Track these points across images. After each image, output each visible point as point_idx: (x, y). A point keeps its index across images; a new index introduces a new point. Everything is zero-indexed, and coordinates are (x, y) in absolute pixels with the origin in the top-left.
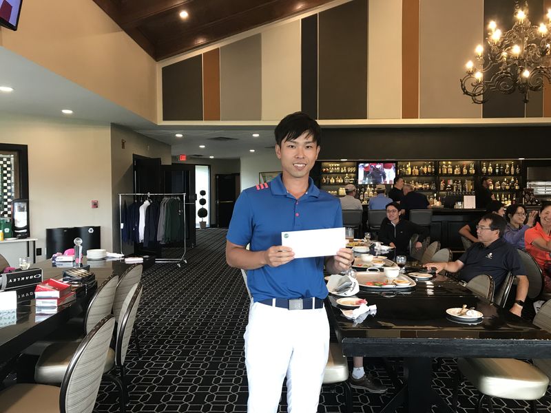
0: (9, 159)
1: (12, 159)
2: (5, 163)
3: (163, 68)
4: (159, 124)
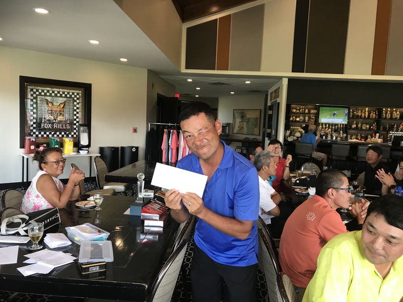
0: (78, 94)
2: (75, 96)
4: (182, 72)
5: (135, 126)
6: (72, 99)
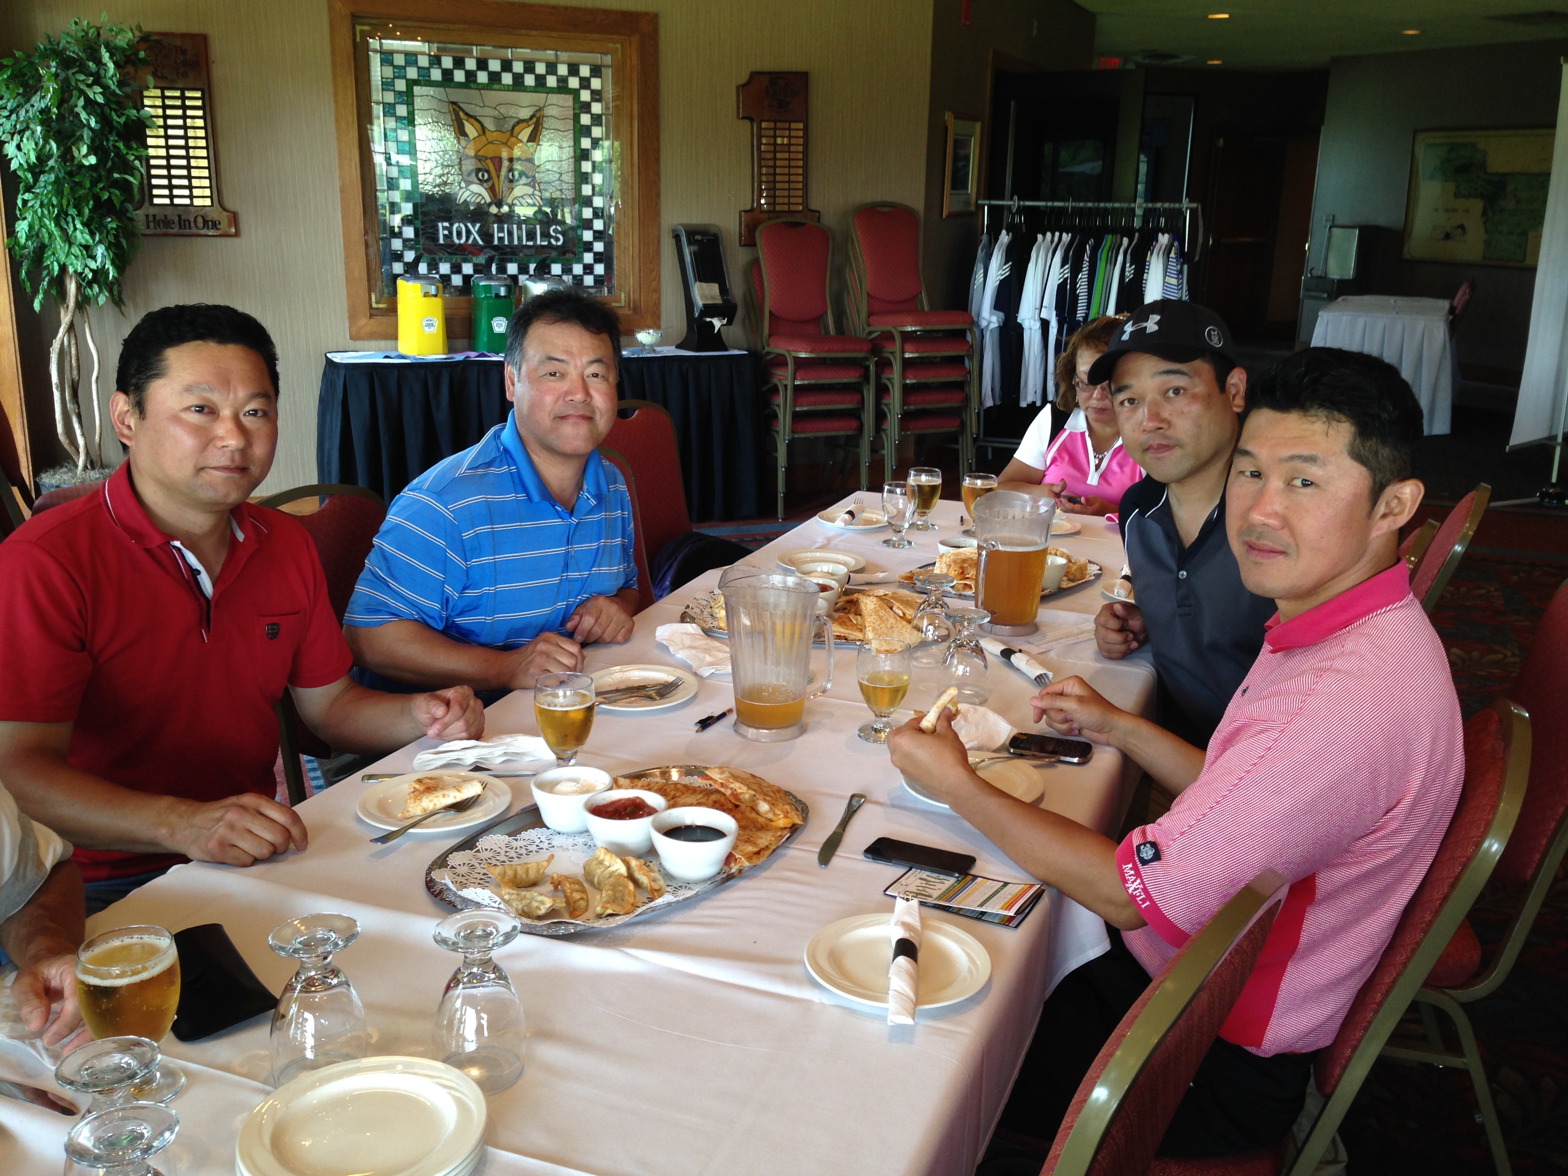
0: (596, 71)
1: (608, 73)
2: (585, 83)
6: (568, 100)
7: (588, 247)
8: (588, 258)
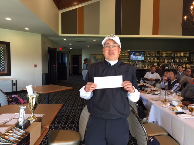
1: (4, 48)
2: (1, 49)
3: (62, 13)
4: (60, 35)
5: (35, 64)
7: (2, 66)
8: (2, 67)
